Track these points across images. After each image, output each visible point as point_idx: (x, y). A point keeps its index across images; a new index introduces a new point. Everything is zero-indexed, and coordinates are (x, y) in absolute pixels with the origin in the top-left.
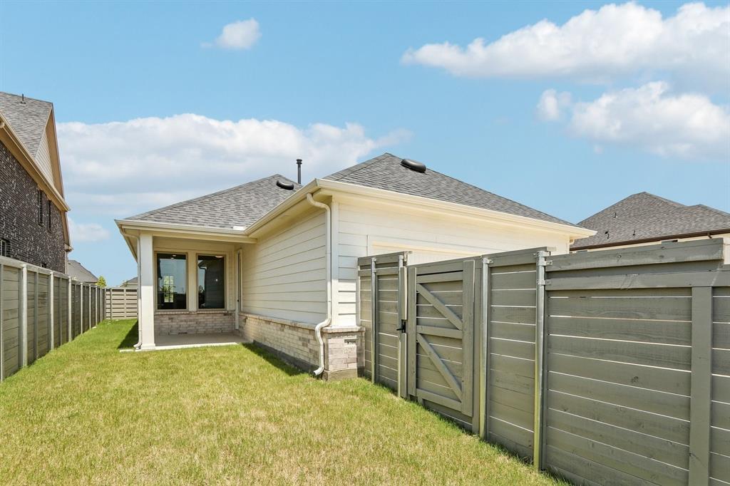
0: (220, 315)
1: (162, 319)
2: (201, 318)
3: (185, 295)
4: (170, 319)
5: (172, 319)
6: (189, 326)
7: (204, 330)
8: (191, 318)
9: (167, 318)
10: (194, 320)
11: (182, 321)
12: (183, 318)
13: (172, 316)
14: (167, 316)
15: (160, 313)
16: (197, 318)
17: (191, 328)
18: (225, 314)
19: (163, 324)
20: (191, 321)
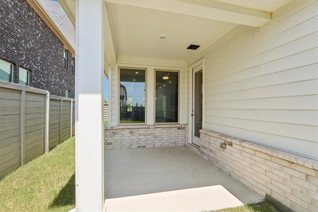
0: (174, 129)
1: (124, 133)
2: (157, 132)
3: (144, 108)
4: (130, 133)
5: (132, 132)
6: (148, 140)
7: (160, 144)
8: (149, 132)
9: (127, 132)
10: (152, 134)
11: (140, 135)
12: (142, 131)
13: (133, 130)
14: (128, 130)
15: (121, 127)
16: (154, 132)
17: (148, 142)
18: (179, 128)
19: (124, 138)
20: (149, 135)
